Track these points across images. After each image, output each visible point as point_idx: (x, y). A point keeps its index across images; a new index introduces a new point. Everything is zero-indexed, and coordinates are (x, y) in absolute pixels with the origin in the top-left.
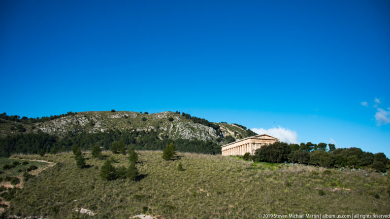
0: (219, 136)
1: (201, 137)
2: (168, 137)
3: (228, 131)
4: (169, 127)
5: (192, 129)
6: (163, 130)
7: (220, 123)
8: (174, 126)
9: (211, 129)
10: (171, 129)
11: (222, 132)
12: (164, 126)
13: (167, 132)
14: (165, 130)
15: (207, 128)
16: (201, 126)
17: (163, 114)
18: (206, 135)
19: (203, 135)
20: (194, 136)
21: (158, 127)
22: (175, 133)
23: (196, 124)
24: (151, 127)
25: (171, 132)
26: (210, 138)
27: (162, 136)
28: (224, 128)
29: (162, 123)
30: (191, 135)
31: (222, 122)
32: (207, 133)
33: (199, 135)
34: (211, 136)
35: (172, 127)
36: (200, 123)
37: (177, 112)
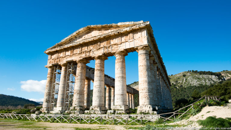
0: (221, 80)
1: (206, 83)
2: (182, 86)
3: (229, 75)
4: (183, 80)
5: (199, 78)
6: (180, 83)
7: (222, 72)
8: (186, 79)
9: (213, 76)
10: (184, 81)
11: (223, 77)
12: (180, 80)
13: (182, 83)
14: (181, 82)
15: (210, 76)
16: (205, 76)
17: (180, 74)
18: (209, 81)
19: (207, 81)
20: (200, 83)
21: (177, 81)
22: (187, 83)
23: (201, 75)
24: (173, 82)
25: (184, 83)
26: (213, 82)
27: (178, 86)
28: (225, 74)
29: (179, 78)
30: (198, 83)
31: (224, 71)
32: (210, 80)
33: (204, 82)
34: (214, 81)
35: (185, 79)
36: (204, 74)
37: (189, 71)
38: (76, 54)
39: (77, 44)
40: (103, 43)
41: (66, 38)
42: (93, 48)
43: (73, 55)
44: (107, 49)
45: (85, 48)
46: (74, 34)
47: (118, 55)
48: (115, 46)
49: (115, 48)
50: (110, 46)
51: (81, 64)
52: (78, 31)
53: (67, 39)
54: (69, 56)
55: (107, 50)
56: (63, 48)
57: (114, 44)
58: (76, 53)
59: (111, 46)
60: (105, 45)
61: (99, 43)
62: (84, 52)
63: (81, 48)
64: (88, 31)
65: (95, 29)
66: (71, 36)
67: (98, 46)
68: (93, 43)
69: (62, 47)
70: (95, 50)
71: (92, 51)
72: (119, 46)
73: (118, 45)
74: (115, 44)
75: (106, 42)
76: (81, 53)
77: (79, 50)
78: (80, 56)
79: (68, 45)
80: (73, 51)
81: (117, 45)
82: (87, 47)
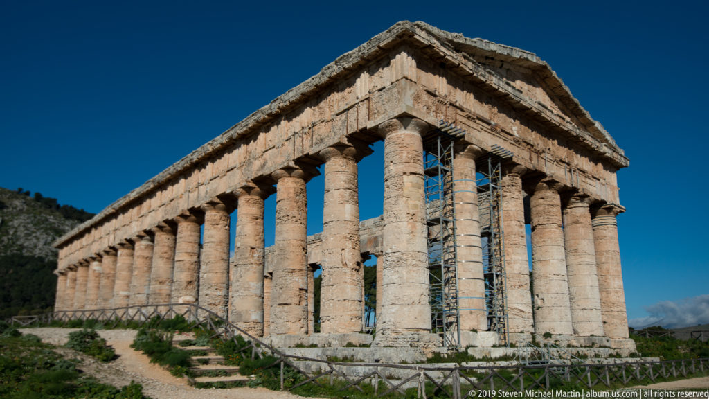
38: (509, 134)
41: (493, 47)
43: (501, 130)
48: (583, 178)
52: (525, 56)
53: (495, 51)
54: (489, 124)
56: (484, 80)
61: (556, 142)
62: (527, 144)
63: (518, 122)
64: (530, 73)
65: (544, 85)
67: (554, 148)
69: (483, 75)
70: (550, 157)
74: (583, 172)
76: (522, 141)
78: (516, 149)
82: (530, 130)
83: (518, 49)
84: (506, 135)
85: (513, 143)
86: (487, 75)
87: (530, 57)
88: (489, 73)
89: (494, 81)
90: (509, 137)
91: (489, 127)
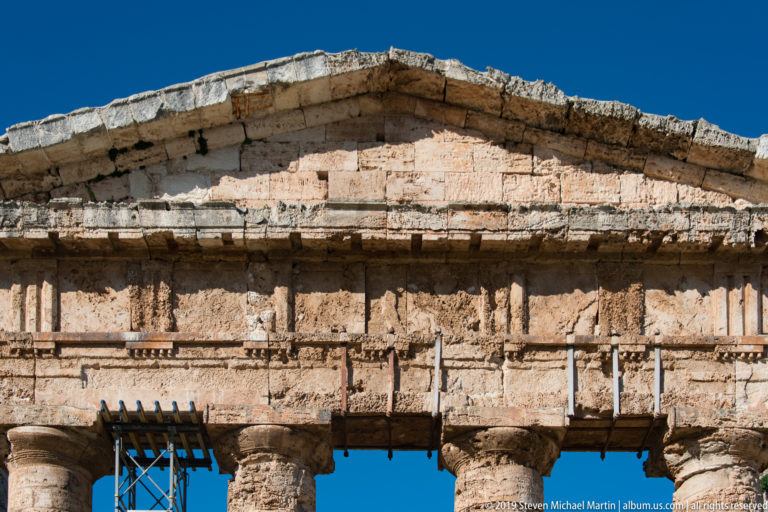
38: (217, 345)
39: (254, 234)
40: (554, 300)
41: (83, 121)
42: (447, 333)
43: (177, 345)
44: (606, 367)
45: (333, 309)
46: (210, 93)
47: (727, 459)
48: (703, 368)
49: (700, 390)
50: (646, 356)
51: (297, 475)
52: (261, 79)
53: (99, 131)
54: (120, 344)
55: (613, 385)
56: (41, 234)
57: (686, 335)
58: (223, 335)
59: (655, 354)
60: (583, 329)
61: (517, 290)
62: (326, 346)
63: (280, 293)
66: (161, 113)
67: (500, 316)
68: (442, 273)
69: (33, 224)
70: (466, 350)
71: (431, 357)
72: (741, 369)
73: (731, 358)
74: (702, 347)
75: (593, 295)
76: (295, 349)
77: (266, 314)
78: (275, 379)
79: (123, 215)
80: (173, 302)
81: (720, 360)
82: (360, 297)
83: (214, 76)
84: (209, 352)
85: (251, 363)
86: (53, 215)
87: (287, 74)
88: (65, 207)
89: (90, 222)
90: (223, 352)
91: (124, 353)
